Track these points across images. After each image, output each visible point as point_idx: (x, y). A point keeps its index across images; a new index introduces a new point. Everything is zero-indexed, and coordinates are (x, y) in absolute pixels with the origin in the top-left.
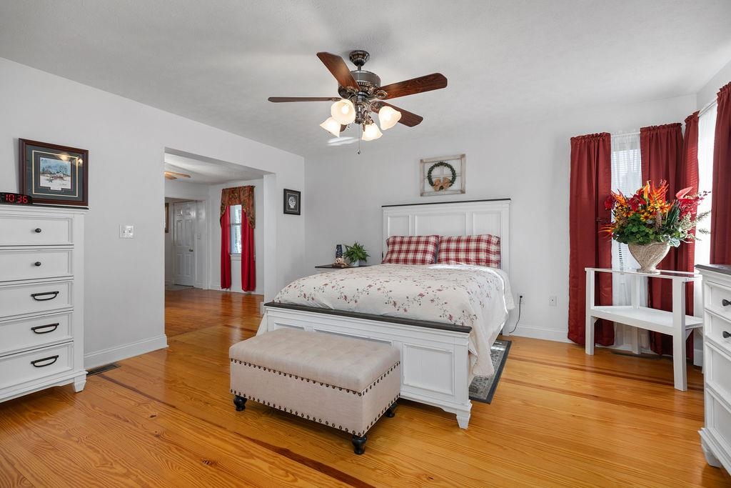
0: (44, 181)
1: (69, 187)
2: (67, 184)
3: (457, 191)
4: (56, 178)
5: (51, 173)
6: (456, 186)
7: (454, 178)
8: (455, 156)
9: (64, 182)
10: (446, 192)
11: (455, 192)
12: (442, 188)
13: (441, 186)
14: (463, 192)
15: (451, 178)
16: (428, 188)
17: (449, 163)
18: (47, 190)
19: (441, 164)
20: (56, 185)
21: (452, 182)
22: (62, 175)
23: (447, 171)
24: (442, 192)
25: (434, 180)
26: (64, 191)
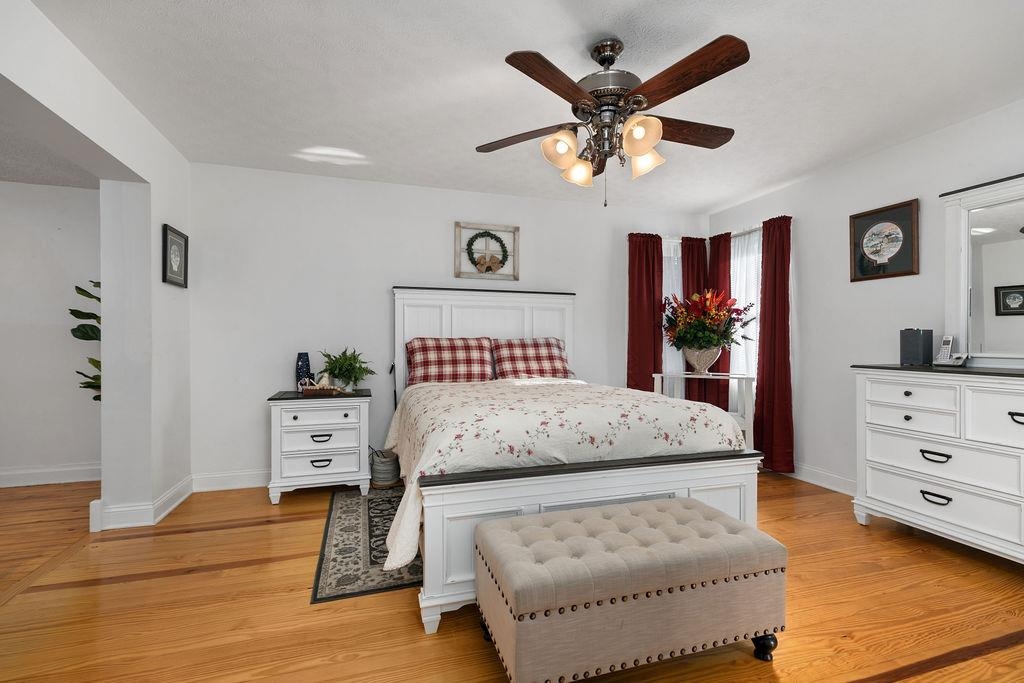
3: (507, 275)
6: (507, 269)
7: (505, 257)
8: (508, 227)
10: (493, 276)
11: (506, 278)
12: (489, 269)
13: (487, 266)
14: (516, 278)
15: (500, 257)
16: (467, 266)
17: (499, 234)
19: (486, 234)
21: (503, 262)
23: (494, 246)
24: (488, 275)
25: (476, 256)
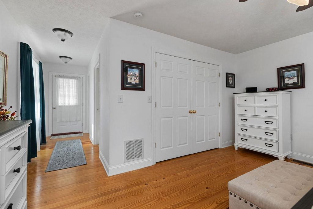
0: (286, 81)
1: (296, 81)
2: (295, 80)
4: (291, 79)
5: (289, 77)
9: (294, 80)
18: (287, 84)
20: (291, 82)
22: (293, 77)
26: (294, 83)
